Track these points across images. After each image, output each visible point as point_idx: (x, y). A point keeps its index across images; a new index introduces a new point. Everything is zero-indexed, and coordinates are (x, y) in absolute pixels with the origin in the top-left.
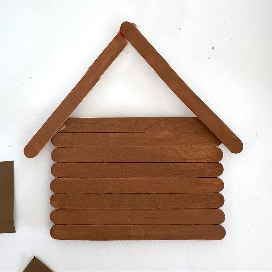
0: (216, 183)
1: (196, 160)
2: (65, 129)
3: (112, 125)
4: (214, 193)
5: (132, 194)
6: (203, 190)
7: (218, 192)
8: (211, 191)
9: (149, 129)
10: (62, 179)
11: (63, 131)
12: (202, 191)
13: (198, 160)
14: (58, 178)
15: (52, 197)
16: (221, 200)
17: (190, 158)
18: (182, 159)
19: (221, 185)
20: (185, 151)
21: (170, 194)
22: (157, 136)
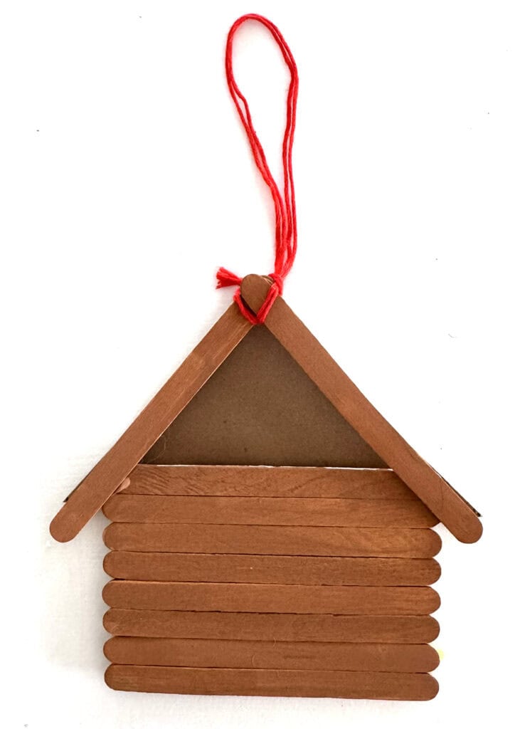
0: (426, 598)
1: (388, 552)
2: (129, 487)
3: (223, 482)
4: (419, 615)
5: (260, 613)
6: (399, 609)
7: (427, 613)
8: (414, 613)
9: (296, 492)
10: (125, 581)
11: (125, 492)
12: (396, 611)
13: (392, 552)
14: (116, 579)
15: (107, 614)
16: (433, 629)
17: (375, 548)
18: (359, 551)
19: (435, 602)
20: (365, 536)
21: (335, 615)
22: (311, 505)
